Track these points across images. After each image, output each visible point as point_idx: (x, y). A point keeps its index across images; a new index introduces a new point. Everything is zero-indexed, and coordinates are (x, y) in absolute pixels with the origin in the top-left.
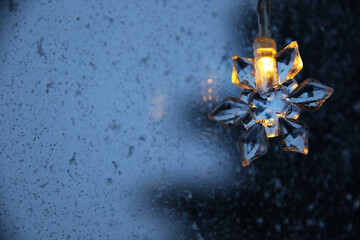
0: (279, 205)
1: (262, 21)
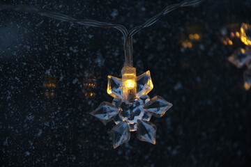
0: (127, 158)
1: (128, 55)
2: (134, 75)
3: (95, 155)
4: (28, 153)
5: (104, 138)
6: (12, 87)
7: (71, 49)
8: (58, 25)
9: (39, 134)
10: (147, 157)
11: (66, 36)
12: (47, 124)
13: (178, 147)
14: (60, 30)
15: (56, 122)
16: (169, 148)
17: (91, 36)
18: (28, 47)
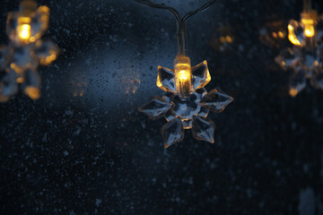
2: (188, 65)
3: (133, 161)
4: (66, 153)
5: (142, 142)
6: (52, 76)
7: (111, 37)
8: (98, 9)
9: (78, 132)
10: (185, 169)
11: (106, 22)
12: (86, 121)
13: (217, 160)
14: (100, 15)
15: (95, 119)
16: (208, 161)
17: (130, 25)
18: (68, 32)
